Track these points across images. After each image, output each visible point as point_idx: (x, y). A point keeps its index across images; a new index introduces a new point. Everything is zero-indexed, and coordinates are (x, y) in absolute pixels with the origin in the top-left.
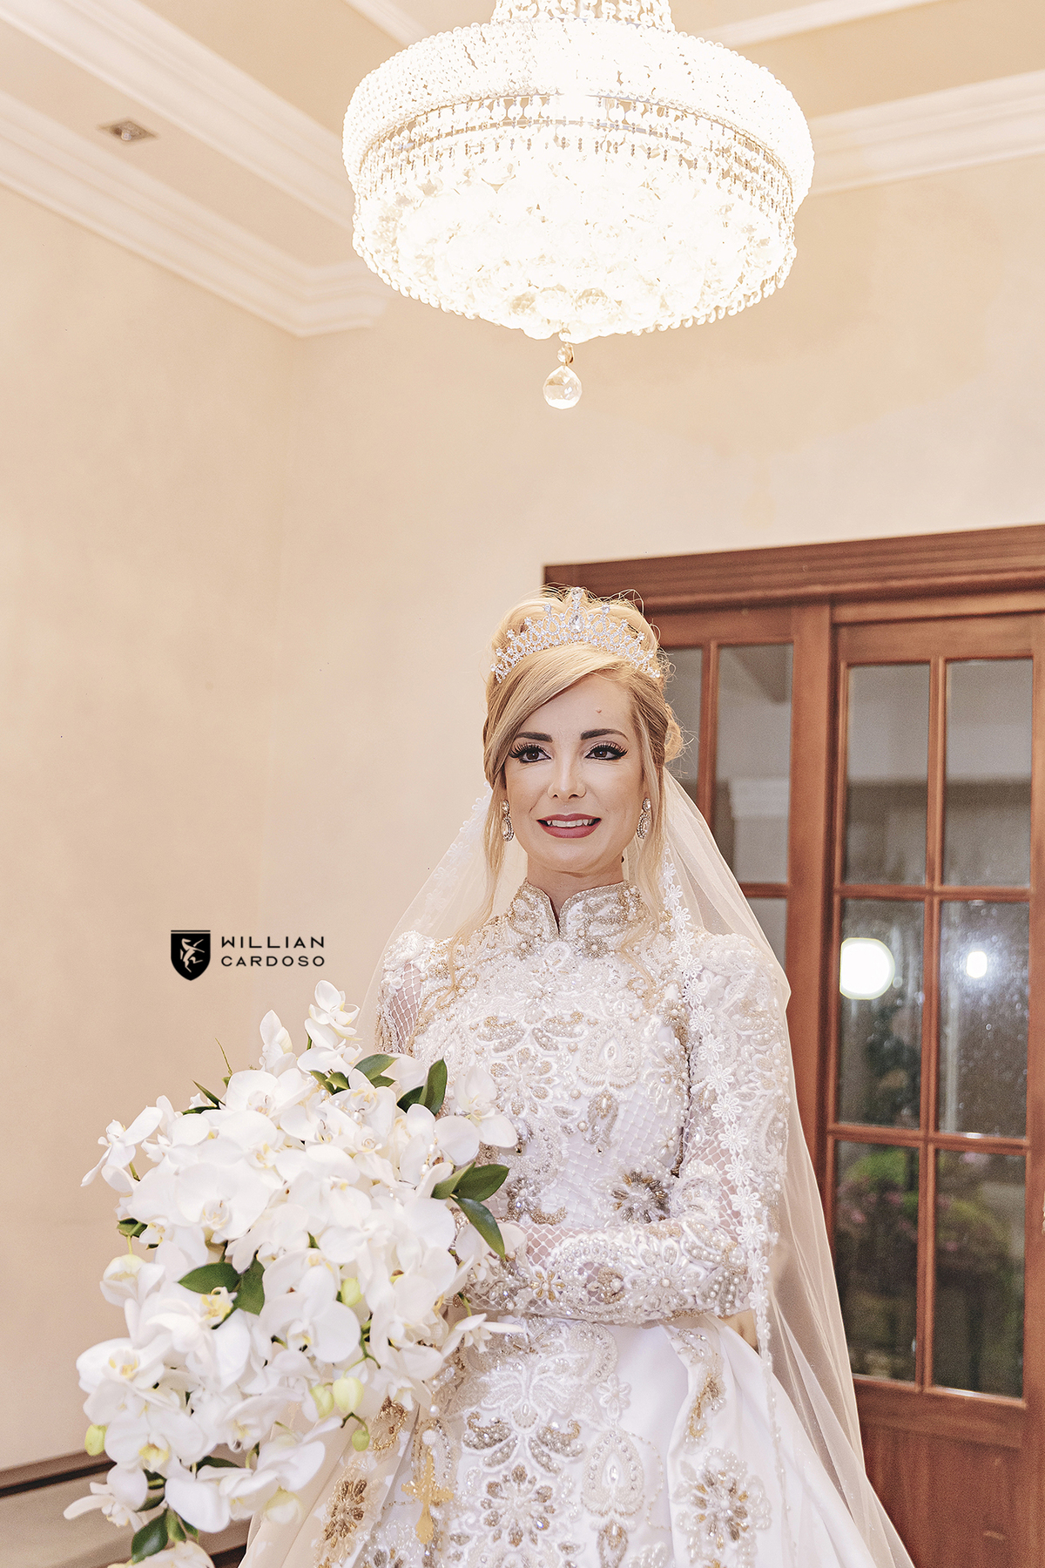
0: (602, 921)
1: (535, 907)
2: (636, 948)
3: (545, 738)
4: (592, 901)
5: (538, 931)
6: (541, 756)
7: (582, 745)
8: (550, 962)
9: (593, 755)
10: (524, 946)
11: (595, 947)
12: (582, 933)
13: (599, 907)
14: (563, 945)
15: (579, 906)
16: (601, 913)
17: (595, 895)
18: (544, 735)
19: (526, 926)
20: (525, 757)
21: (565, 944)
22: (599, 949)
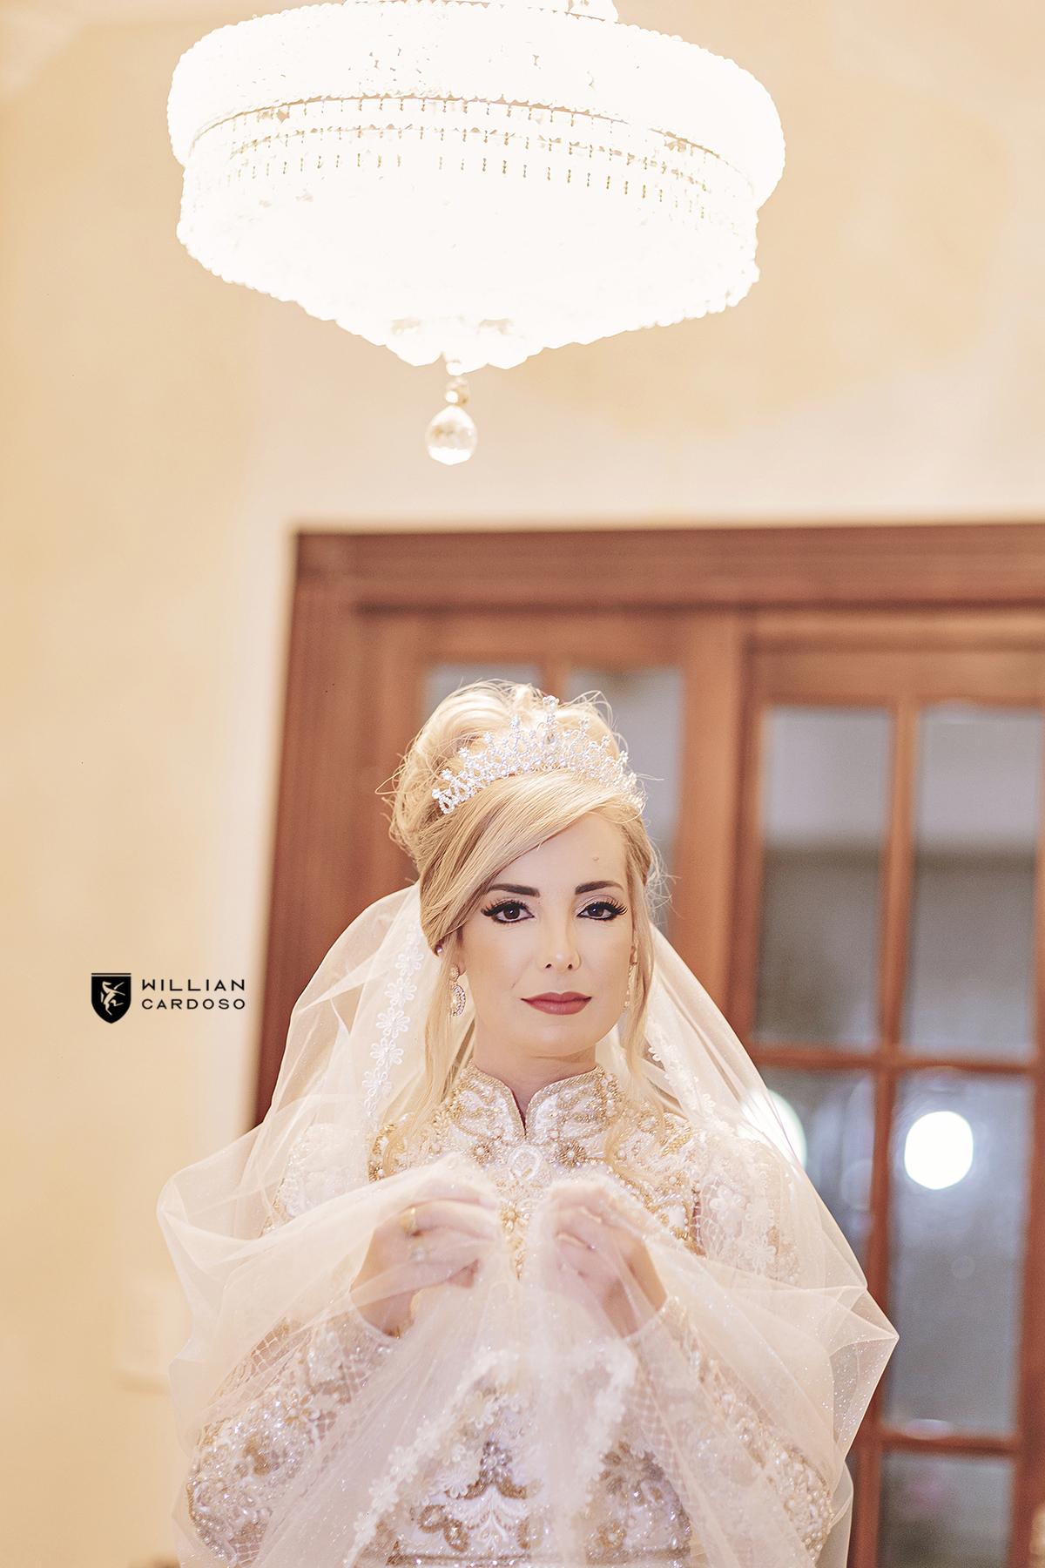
0: (579, 1118)
1: (493, 1100)
2: (621, 1154)
3: (531, 892)
4: (568, 1094)
5: (498, 1132)
6: (522, 914)
7: (575, 901)
8: (519, 1174)
9: (586, 913)
10: (480, 1151)
11: (571, 1154)
12: (554, 1134)
13: (574, 1101)
14: (532, 1151)
15: (552, 1101)
16: (577, 1109)
17: (570, 1085)
18: (531, 889)
19: (481, 1126)
20: (501, 915)
21: (533, 1148)
22: (577, 1154)
